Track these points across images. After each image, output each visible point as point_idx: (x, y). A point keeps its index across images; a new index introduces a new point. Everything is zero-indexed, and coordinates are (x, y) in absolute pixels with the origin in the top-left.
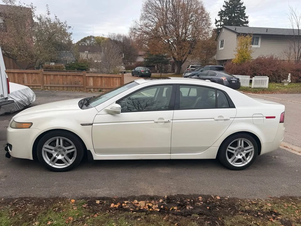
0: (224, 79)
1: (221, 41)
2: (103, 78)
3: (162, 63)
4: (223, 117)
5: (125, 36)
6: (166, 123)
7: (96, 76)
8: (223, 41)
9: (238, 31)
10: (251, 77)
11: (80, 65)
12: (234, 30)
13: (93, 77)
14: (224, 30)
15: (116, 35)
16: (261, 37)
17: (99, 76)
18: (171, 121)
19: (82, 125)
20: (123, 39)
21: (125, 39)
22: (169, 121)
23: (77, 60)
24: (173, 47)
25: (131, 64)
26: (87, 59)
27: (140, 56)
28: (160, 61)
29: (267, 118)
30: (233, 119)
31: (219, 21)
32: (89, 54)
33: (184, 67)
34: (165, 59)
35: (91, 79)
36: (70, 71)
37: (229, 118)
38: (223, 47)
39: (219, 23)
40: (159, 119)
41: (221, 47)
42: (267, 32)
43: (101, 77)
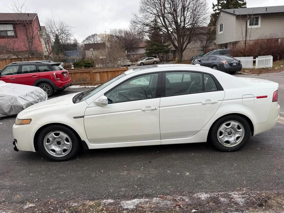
0: (224, 63)
1: (220, 25)
2: (109, 73)
3: (164, 53)
4: (211, 101)
5: (126, 30)
6: (153, 111)
7: (102, 71)
8: (222, 24)
9: (237, 13)
10: (254, 58)
11: (86, 62)
12: (232, 12)
13: (99, 72)
14: (222, 14)
15: (118, 30)
16: (261, 17)
17: (105, 71)
18: (159, 108)
19: (75, 118)
20: (124, 34)
21: (126, 33)
22: (156, 108)
23: (84, 58)
24: (173, 36)
25: (133, 57)
26: (92, 56)
27: (142, 48)
28: (161, 51)
29: (258, 98)
30: (221, 102)
31: (216, 5)
32: (94, 51)
33: (185, 54)
34: (166, 48)
35: (98, 75)
36: (77, 69)
37: (216, 101)
38: (222, 31)
39: (216, 8)
40: (146, 108)
41: (220, 31)
42: (266, 11)
43: (107, 72)
